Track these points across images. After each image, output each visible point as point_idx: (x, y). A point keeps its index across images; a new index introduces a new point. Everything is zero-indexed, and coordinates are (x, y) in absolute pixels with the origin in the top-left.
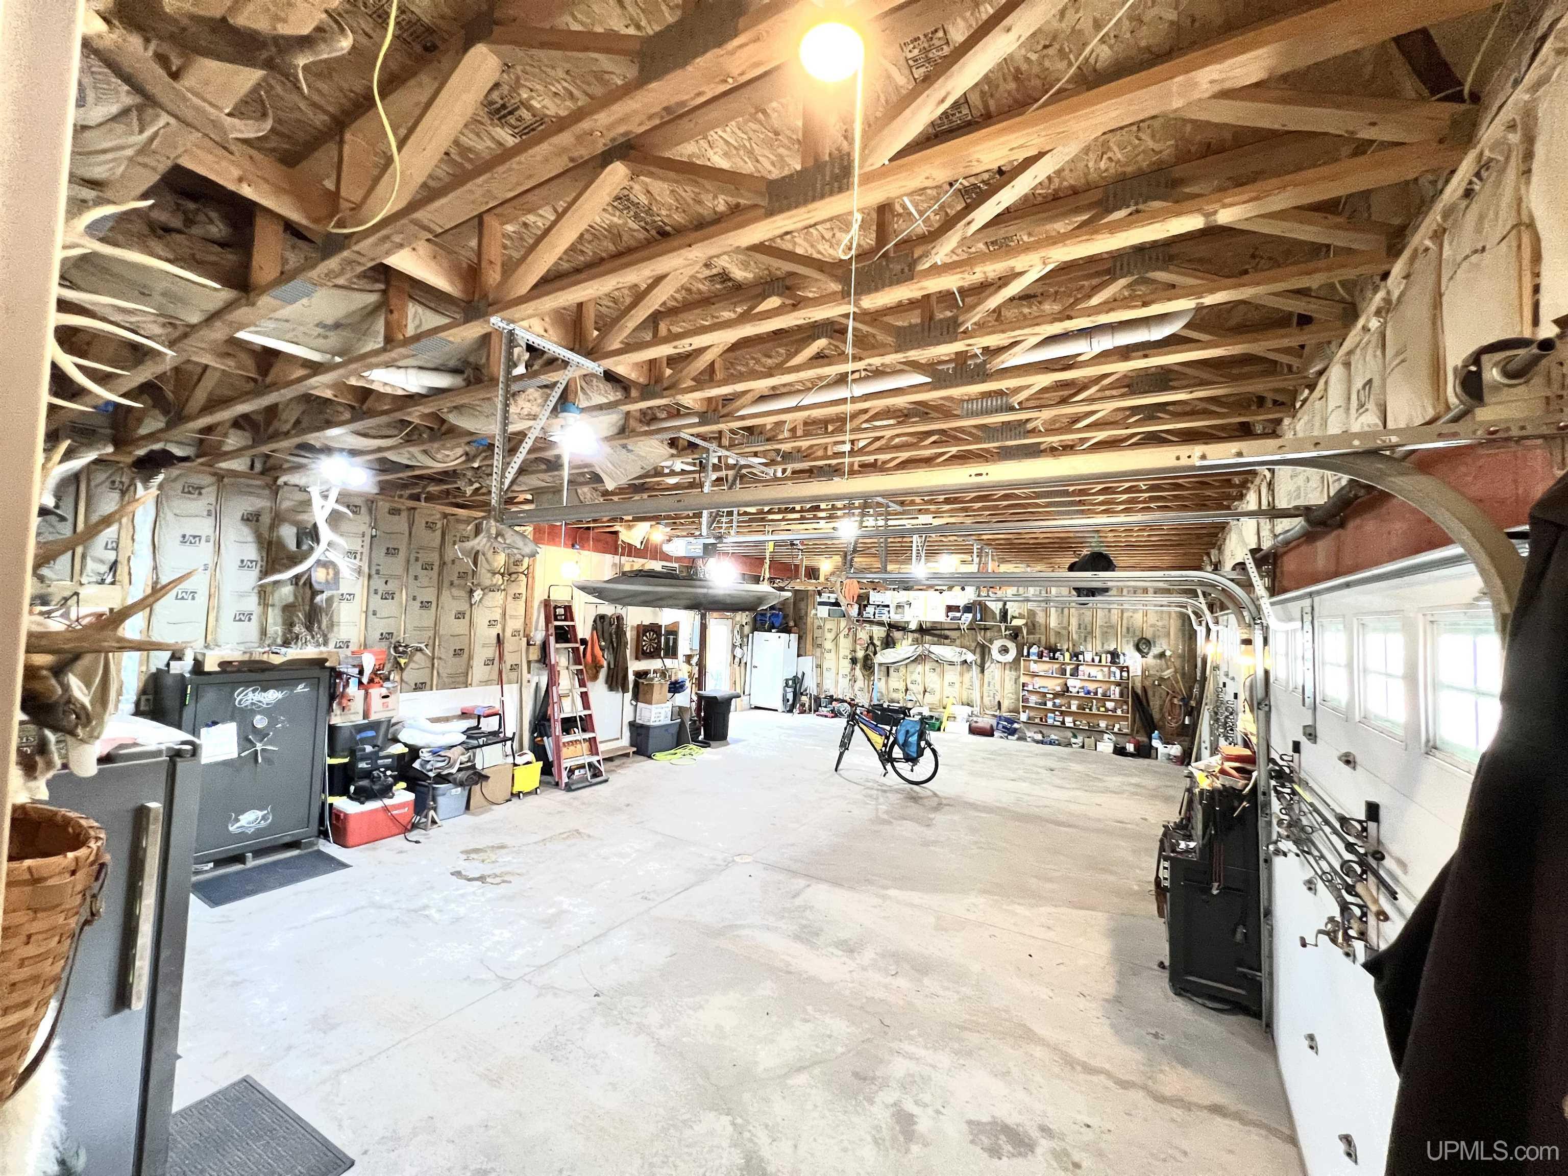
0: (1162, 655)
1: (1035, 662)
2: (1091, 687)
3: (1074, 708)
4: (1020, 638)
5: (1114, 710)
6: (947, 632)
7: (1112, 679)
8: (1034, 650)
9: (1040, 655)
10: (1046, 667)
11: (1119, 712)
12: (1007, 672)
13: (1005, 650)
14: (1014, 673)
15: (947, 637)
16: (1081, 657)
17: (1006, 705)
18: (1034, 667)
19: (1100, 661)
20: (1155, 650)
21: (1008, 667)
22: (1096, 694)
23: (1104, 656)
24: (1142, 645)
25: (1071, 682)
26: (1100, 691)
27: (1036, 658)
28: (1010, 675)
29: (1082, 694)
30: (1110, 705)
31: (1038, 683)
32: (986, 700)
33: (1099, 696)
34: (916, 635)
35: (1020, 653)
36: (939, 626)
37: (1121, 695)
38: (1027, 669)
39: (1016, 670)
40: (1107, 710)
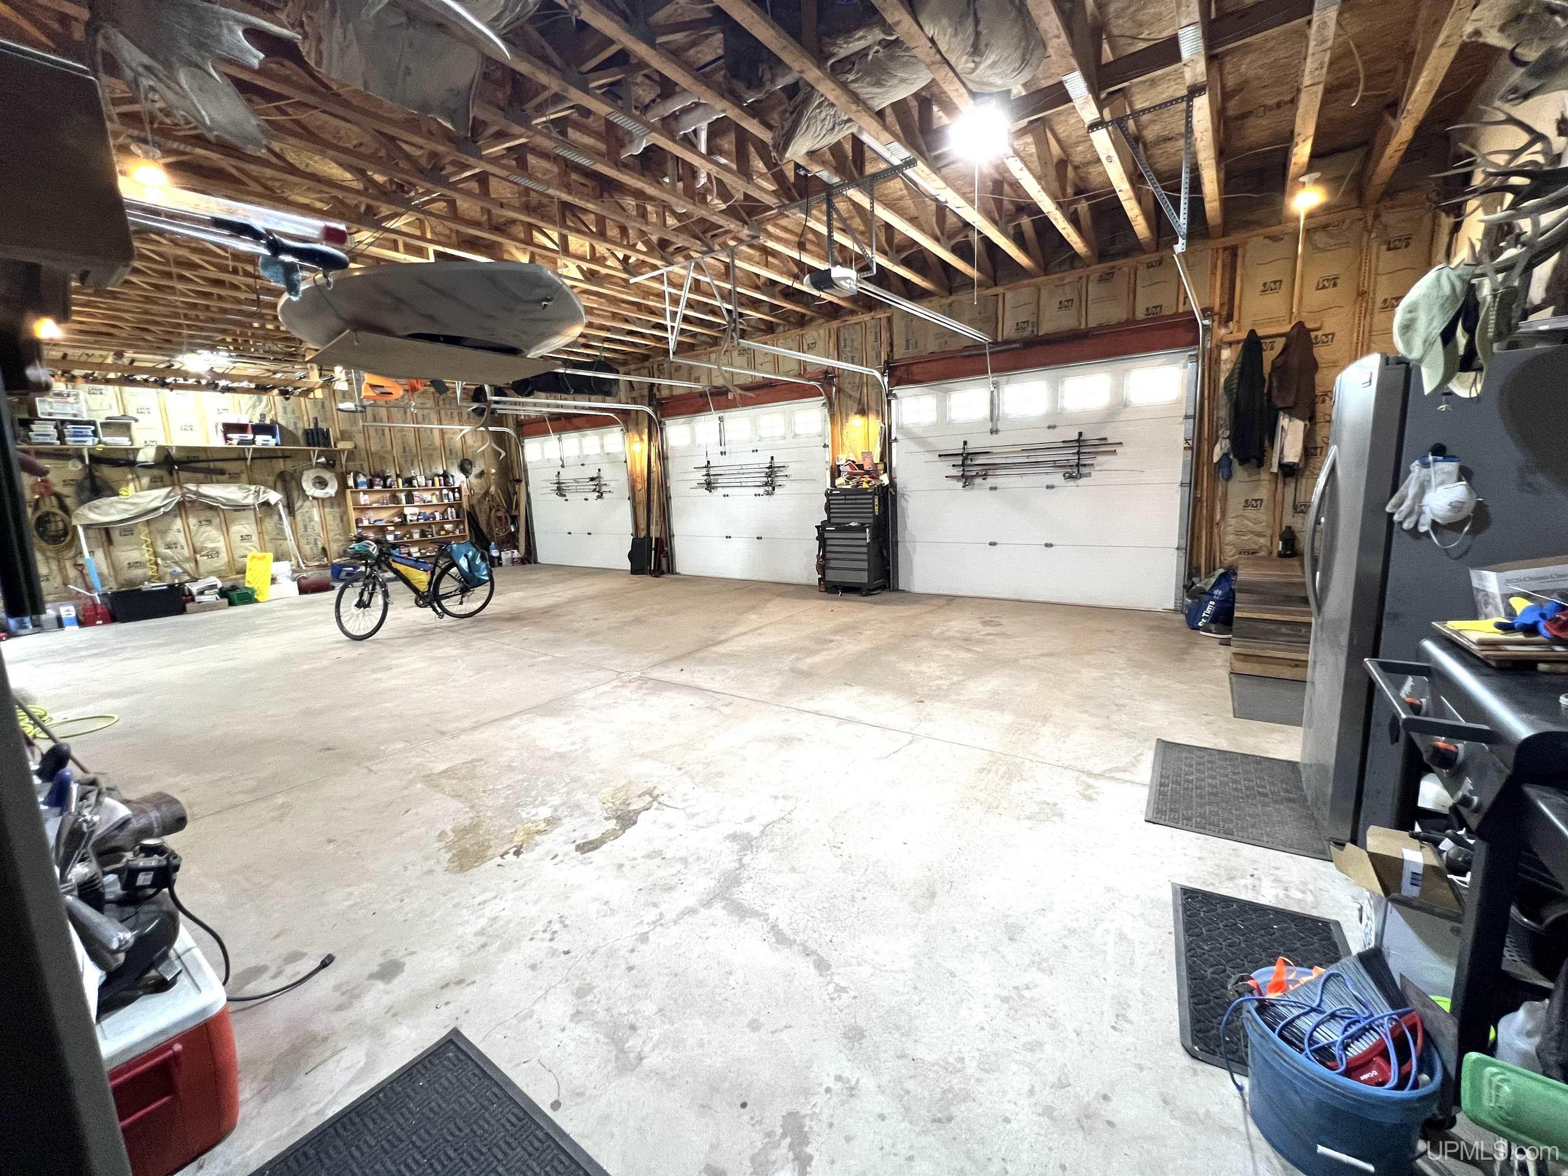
0: (481, 474)
1: (365, 492)
2: (428, 511)
3: (416, 536)
4: (338, 466)
5: (453, 532)
6: (219, 465)
7: (446, 501)
8: (362, 479)
9: (371, 484)
10: (376, 497)
11: (457, 532)
12: (327, 510)
13: (321, 483)
14: (336, 509)
15: (222, 472)
16: (415, 482)
17: (334, 548)
18: (364, 499)
19: (433, 484)
20: (476, 470)
21: (327, 503)
22: (434, 518)
23: (436, 479)
24: (465, 468)
25: (408, 511)
26: (437, 515)
27: (365, 488)
28: (331, 514)
29: (421, 521)
30: (448, 527)
31: (373, 516)
32: (307, 549)
33: (438, 518)
34: (156, 472)
35: (343, 486)
36: (203, 456)
37: (458, 516)
38: (356, 502)
39: (339, 505)
40: (448, 532)
